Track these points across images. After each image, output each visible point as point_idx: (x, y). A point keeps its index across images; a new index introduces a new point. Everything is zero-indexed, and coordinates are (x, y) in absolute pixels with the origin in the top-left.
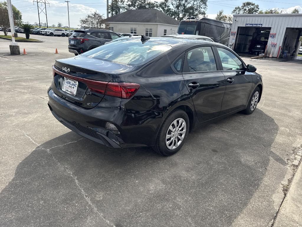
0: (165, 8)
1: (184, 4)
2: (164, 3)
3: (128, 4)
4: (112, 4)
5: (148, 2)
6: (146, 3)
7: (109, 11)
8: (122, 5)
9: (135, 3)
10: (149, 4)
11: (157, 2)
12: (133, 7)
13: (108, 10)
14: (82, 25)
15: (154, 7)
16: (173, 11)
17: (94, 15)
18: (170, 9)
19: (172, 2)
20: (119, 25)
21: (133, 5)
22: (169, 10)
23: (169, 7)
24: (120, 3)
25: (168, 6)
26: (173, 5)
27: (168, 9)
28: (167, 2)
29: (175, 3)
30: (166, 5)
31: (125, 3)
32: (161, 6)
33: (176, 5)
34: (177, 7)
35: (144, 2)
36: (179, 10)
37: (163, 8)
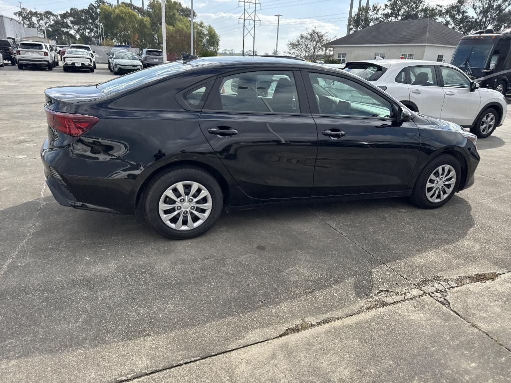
0: (457, 16)
1: (499, 6)
2: (456, 6)
3: (385, 12)
4: (358, 14)
5: (424, 7)
6: (420, 8)
7: (352, 27)
8: (375, 16)
9: (399, 10)
10: (425, 10)
11: (441, 6)
12: (393, 18)
13: (349, 25)
14: (290, 52)
15: (435, 14)
16: (474, 20)
17: (311, 35)
18: (467, 17)
19: (474, 5)
20: (356, 49)
21: (394, 14)
22: (465, 19)
23: (466, 12)
24: (370, 13)
25: (463, 12)
26: (475, 9)
27: (463, 17)
28: (462, 5)
29: (480, 5)
30: (459, 11)
31: (380, 12)
32: (448, 12)
33: (481, 9)
34: (484, 12)
35: (416, 8)
36: (488, 17)
37: (452, 17)
